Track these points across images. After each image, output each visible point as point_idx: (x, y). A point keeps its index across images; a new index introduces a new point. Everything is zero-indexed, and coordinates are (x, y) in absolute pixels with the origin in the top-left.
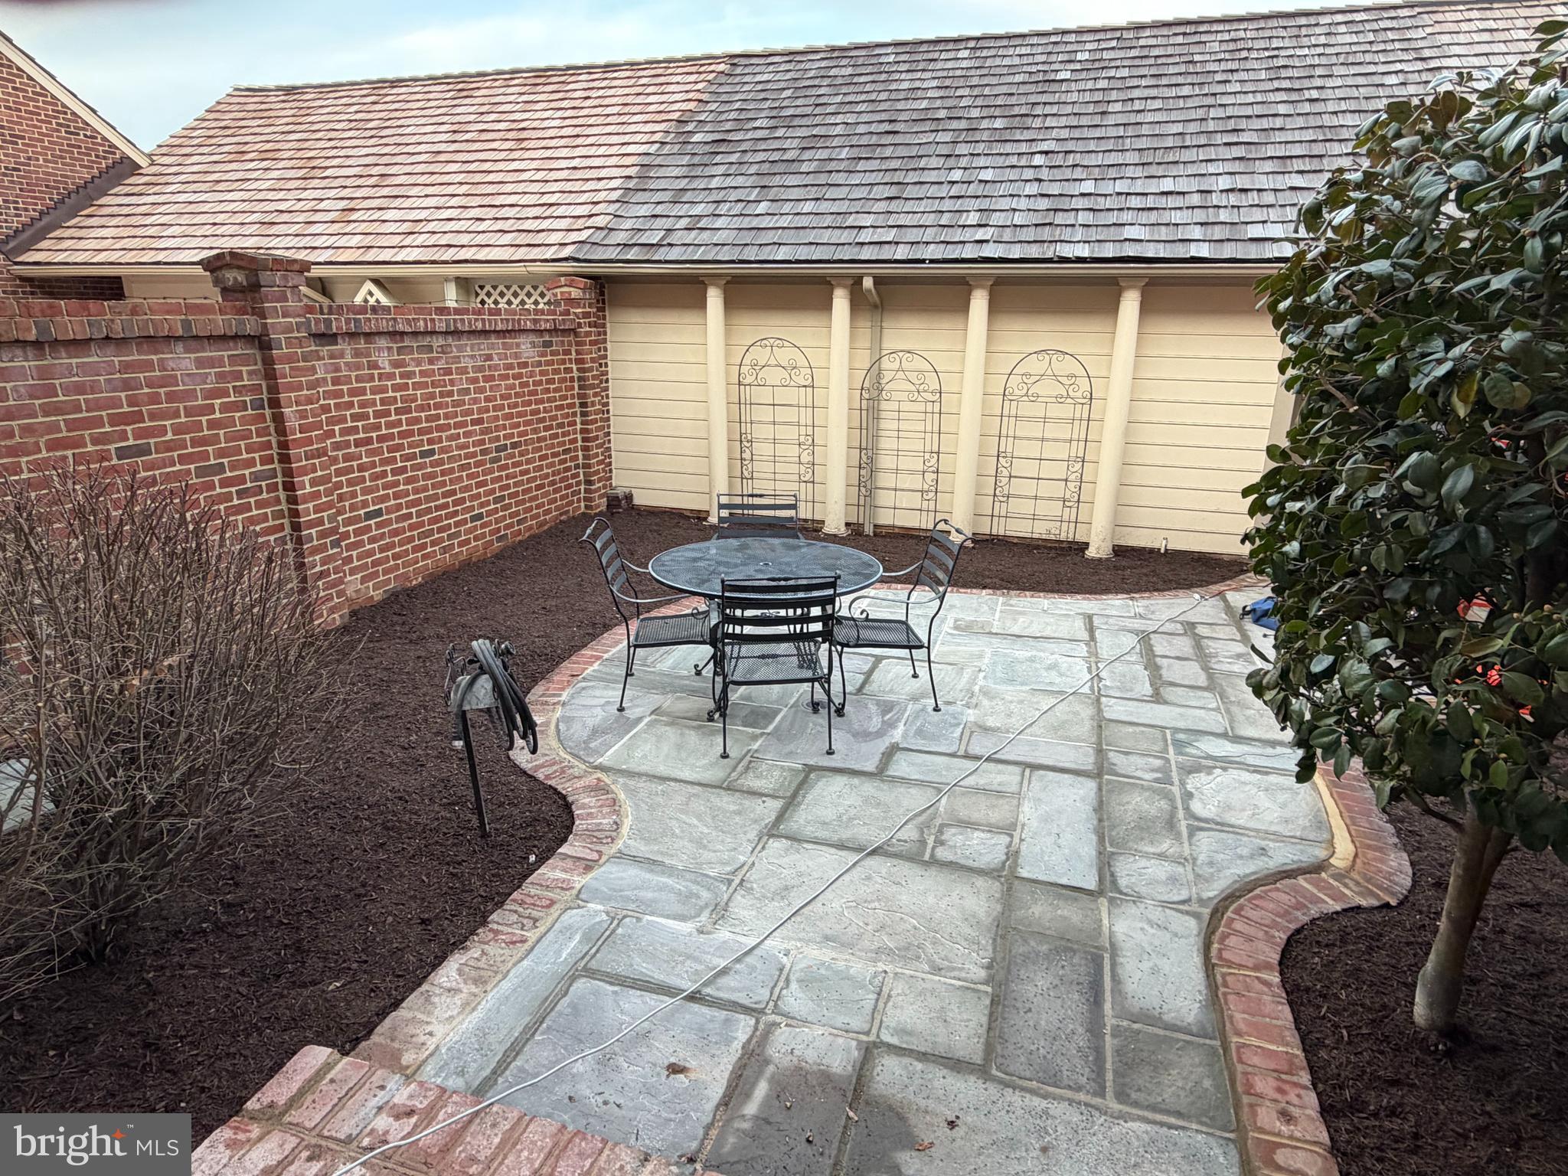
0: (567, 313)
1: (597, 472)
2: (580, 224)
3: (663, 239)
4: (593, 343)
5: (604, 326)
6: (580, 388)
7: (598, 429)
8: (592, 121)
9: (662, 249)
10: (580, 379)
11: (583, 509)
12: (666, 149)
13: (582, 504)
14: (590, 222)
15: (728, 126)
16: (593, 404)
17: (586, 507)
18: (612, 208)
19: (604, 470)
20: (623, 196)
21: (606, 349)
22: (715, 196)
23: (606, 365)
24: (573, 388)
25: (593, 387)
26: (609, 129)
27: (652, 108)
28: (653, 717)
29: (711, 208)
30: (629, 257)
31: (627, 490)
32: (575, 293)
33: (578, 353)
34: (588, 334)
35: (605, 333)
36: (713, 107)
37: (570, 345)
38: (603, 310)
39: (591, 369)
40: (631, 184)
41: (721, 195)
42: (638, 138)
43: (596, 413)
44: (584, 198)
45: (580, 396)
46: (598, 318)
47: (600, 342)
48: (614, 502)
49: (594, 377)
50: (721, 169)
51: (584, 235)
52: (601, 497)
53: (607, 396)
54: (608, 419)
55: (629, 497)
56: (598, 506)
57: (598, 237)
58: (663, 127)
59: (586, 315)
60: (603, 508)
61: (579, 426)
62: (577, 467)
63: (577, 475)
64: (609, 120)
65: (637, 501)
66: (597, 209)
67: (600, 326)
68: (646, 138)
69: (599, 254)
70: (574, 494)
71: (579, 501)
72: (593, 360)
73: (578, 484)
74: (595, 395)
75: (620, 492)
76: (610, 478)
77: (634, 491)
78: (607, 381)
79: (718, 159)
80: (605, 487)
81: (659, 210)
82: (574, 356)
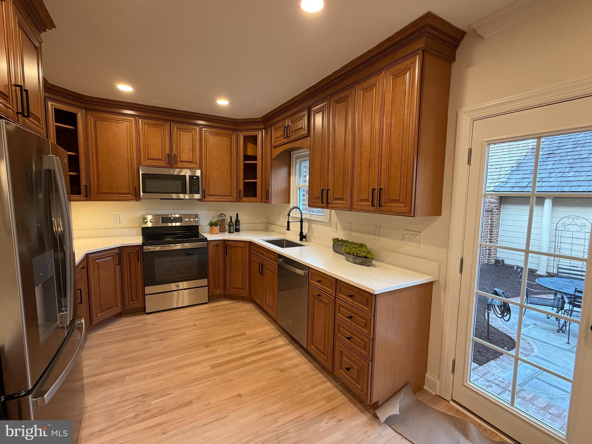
0: (489, 206)
1: (493, 252)
2: (495, 181)
3: (528, 185)
4: (496, 214)
5: (500, 209)
6: (491, 227)
7: (495, 239)
8: (498, 151)
9: (527, 188)
10: (491, 224)
11: (486, 262)
12: (527, 158)
13: (486, 261)
14: (499, 180)
15: (554, 149)
16: (494, 232)
17: (488, 262)
18: (507, 176)
19: (495, 252)
20: (511, 172)
21: (500, 216)
22: (549, 171)
23: (499, 221)
24: (488, 227)
25: (495, 227)
26: (504, 153)
27: (520, 146)
28: (534, 326)
29: (547, 175)
30: (514, 190)
31: (503, 259)
32: (493, 200)
33: (491, 217)
34: (495, 212)
35: (500, 212)
36: (547, 143)
37: (489, 214)
38: (500, 205)
39: (495, 222)
40: (514, 169)
41: (552, 171)
42: (516, 155)
43: (495, 234)
44: (496, 173)
45: (490, 229)
46: (499, 207)
47: (498, 214)
48: (497, 262)
49: (496, 224)
50: (552, 163)
51: (497, 184)
52: (493, 259)
53: (499, 230)
54: (498, 237)
55: (503, 261)
56: (492, 262)
57: (502, 184)
58: (526, 151)
59: (496, 206)
60: (493, 263)
61: (488, 238)
62: (486, 249)
63: (486, 252)
64: (504, 150)
65: (505, 263)
66: (501, 177)
67: (499, 209)
68: (519, 155)
69: (503, 189)
70: (484, 257)
71: (485, 259)
72: (496, 219)
73: (486, 254)
74: (495, 229)
75: (500, 259)
76: (496, 254)
77: (505, 259)
78: (499, 225)
79: (550, 159)
80: (494, 257)
81: (525, 176)
82: (490, 217)
